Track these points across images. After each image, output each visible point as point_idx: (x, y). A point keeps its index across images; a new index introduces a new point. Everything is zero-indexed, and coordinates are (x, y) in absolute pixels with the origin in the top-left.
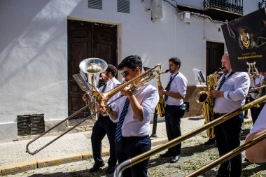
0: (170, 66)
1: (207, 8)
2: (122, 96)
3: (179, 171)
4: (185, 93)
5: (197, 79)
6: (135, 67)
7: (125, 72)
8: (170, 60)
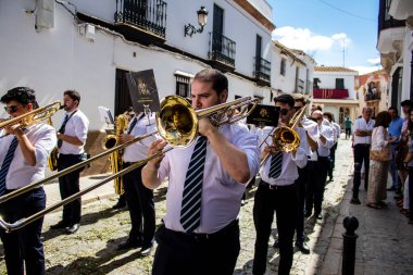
0: (66, 100)
1: (120, 22)
2: (7, 134)
3: (79, 242)
4: (85, 137)
5: (103, 119)
6: (27, 103)
7: (12, 107)
8: (65, 93)
